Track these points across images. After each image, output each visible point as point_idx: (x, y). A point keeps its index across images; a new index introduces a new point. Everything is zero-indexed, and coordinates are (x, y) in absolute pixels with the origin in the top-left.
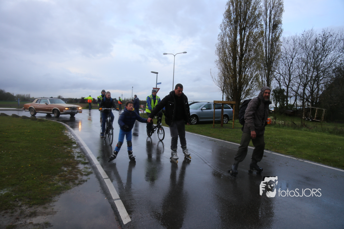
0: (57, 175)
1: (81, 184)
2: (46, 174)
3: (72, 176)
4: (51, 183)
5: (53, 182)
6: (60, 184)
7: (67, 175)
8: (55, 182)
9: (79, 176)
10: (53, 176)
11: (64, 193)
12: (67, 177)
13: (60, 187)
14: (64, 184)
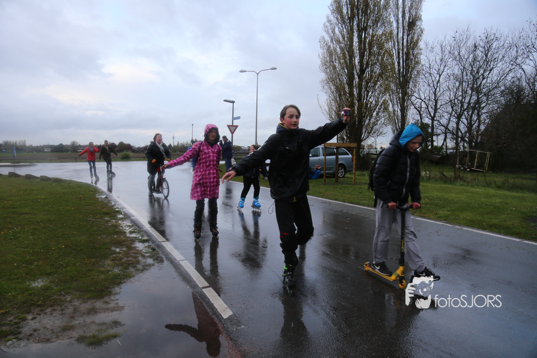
0: (107, 258)
1: (147, 270)
2: (92, 258)
3: (130, 259)
4: (103, 269)
5: (105, 268)
6: (116, 271)
7: (123, 258)
8: (109, 268)
9: (140, 258)
10: (103, 260)
11: (126, 283)
12: (123, 260)
13: (119, 275)
14: (122, 271)
